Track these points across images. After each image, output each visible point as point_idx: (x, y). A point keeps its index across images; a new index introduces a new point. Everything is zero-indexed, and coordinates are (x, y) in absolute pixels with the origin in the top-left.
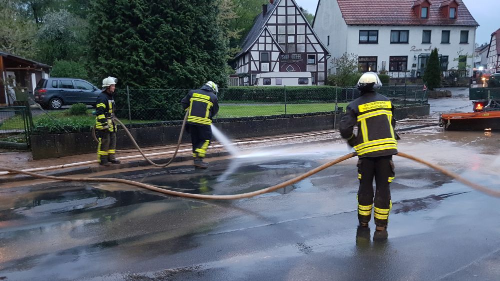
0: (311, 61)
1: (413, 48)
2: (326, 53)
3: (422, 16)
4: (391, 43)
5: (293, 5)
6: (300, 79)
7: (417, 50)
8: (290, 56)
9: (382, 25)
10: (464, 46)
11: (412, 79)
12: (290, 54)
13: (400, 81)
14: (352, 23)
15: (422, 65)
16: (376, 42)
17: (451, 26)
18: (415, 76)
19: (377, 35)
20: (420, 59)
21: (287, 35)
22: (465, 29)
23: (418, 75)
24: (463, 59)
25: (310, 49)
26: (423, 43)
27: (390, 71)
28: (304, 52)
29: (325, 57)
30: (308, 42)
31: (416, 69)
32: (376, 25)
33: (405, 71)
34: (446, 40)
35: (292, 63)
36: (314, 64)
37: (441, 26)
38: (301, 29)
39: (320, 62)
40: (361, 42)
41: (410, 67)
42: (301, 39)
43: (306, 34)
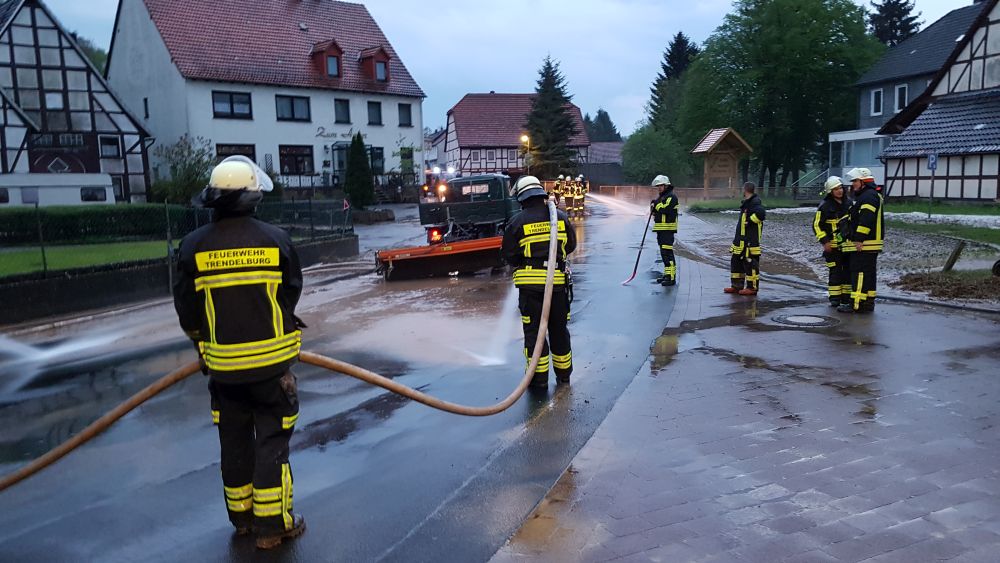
0: (109, 150)
1: (321, 130)
2: (143, 134)
3: (330, 73)
4: (279, 119)
5: (51, 25)
6: (83, 189)
7: (328, 136)
8: (56, 139)
9: (257, 84)
10: (405, 131)
11: (325, 190)
12: (56, 134)
13: (304, 192)
14: (195, 75)
15: (341, 164)
16: (249, 117)
17: (381, 94)
18: (331, 184)
19: (249, 102)
20: (336, 152)
21: (42, 91)
22: (405, 102)
23: (336, 181)
24: (407, 154)
25: (104, 125)
26: (337, 122)
27: (283, 173)
28: (90, 129)
29: (141, 142)
30: (97, 108)
31: (330, 170)
32: (245, 83)
33: (312, 173)
34: (376, 120)
35: (61, 155)
36: (117, 157)
37: (364, 92)
38: (77, 81)
39: (130, 152)
40: (217, 115)
41: (318, 167)
42: (79, 102)
43: (89, 90)
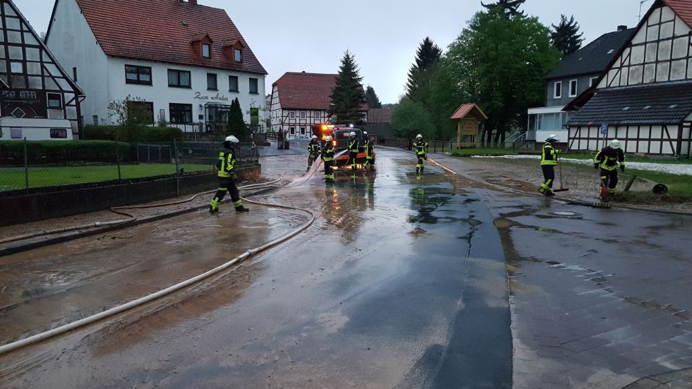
0: (55, 103)
1: (198, 94)
2: (78, 93)
3: (204, 55)
4: (170, 86)
5: (16, 15)
7: (202, 98)
8: (17, 94)
9: (155, 61)
10: (254, 97)
11: (201, 134)
12: (18, 91)
14: (114, 53)
15: (210, 117)
16: (150, 83)
17: (238, 71)
18: (204, 130)
19: (150, 74)
20: (207, 109)
21: (9, 61)
22: (254, 77)
23: (209, 129)
24: (254, 112)
25: (51, 85)
26: (209, 89)
27: (171, 122)
28: (41, 88)
29: (76, 98)
30: (46, 74)
31: (203, 121)
32: (147, 60)
33: (191, 123)
34: (234, 89)
35: (21, 105)
36: (59, 108)
37: (226, 70)
38: (33, 54)
39: (68, 105)
40: (128, 81)
41: (196, 119)
42: (34, 69)
43: (41, 62)
